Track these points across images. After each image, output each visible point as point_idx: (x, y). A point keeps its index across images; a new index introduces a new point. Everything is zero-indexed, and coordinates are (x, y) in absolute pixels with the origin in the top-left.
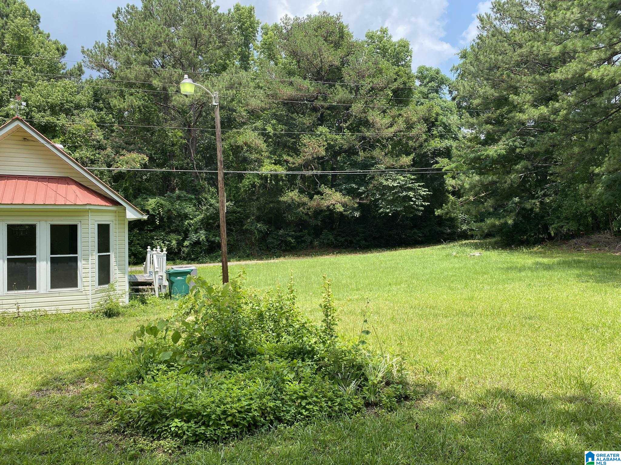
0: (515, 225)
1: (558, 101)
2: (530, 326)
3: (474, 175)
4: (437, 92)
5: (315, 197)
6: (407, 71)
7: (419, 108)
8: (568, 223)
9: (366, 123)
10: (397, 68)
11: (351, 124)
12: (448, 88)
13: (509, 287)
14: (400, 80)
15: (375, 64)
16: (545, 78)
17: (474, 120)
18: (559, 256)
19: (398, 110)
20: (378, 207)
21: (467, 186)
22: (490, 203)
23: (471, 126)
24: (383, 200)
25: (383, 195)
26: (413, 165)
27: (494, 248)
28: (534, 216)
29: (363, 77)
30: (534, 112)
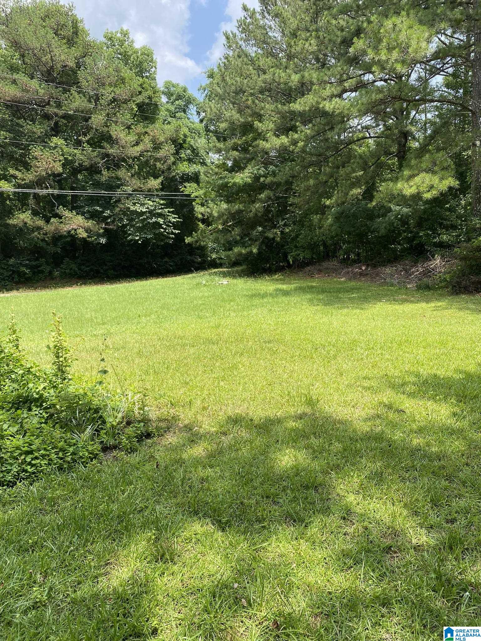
0: (259, 253)
1: (297, 132)
2: (270, 349)
3: (223, 202)
4: (184, 111)
5: (52, 220)
6: (152, 85)
7: (166, 127)
8: (304, 252)
9: (109, 139)
10: (141, 80)
11: (92, 138)
12: (195, 108)
13: (253, 313)
14: (145, 94)
15: (116, 71)
16: (286, 108)
17: (221, 145)
18: (296, 283)
19: (144, 128)
20: (127, 233)
21: (216, 214)
22: (237, 230)
23: (219, 151)
24: (132, 226)
25: (131, 220)
26: (162, 190)
27: (240, 276)
28: (276, 245)
29: (103, 85)
30: (276, 141)
